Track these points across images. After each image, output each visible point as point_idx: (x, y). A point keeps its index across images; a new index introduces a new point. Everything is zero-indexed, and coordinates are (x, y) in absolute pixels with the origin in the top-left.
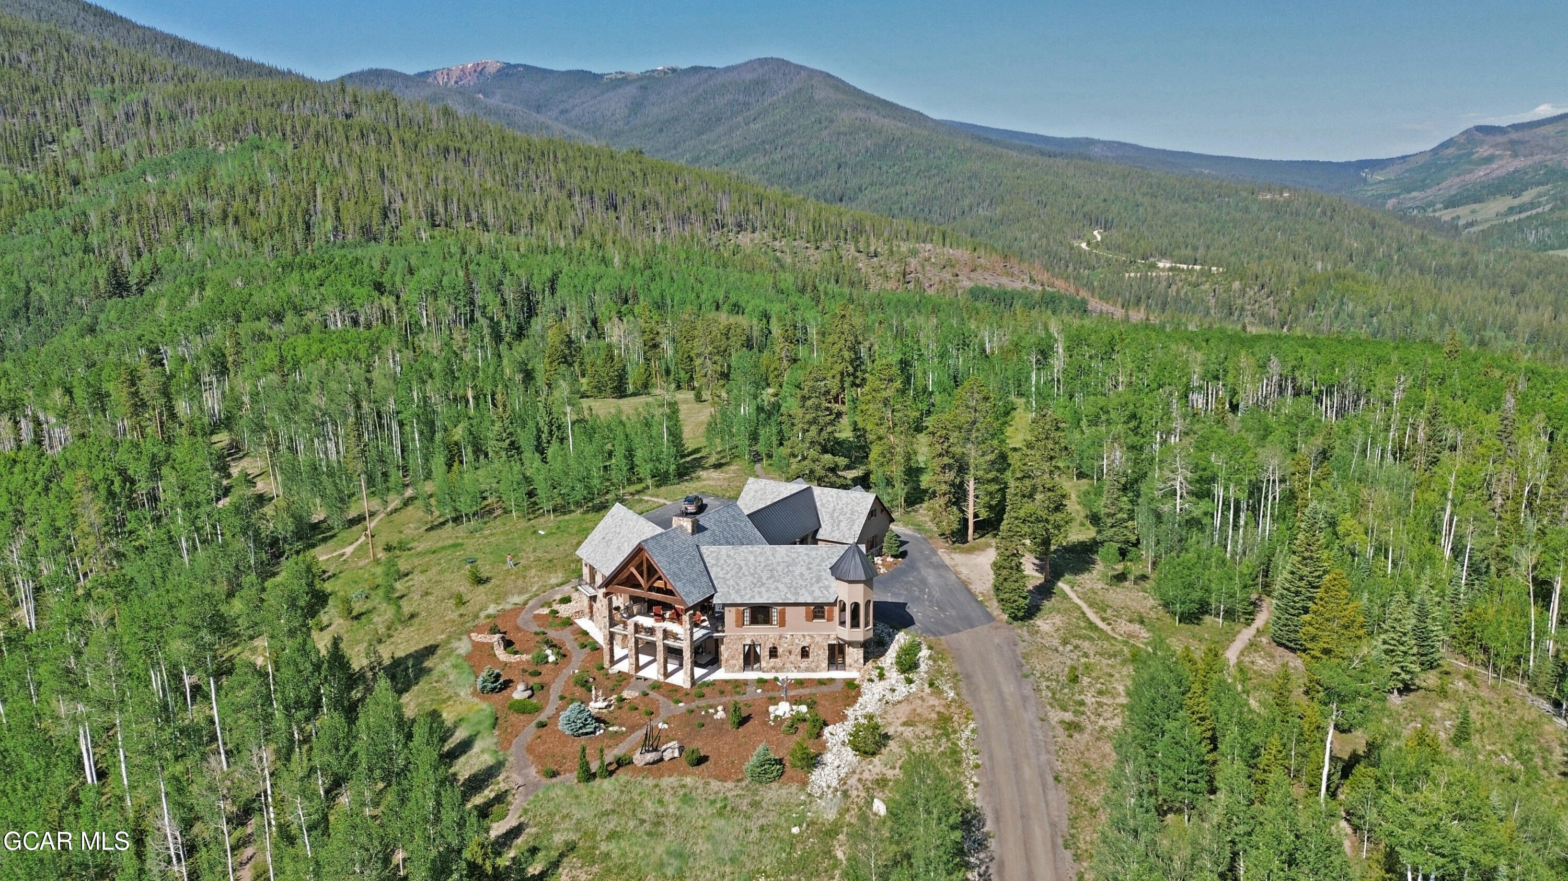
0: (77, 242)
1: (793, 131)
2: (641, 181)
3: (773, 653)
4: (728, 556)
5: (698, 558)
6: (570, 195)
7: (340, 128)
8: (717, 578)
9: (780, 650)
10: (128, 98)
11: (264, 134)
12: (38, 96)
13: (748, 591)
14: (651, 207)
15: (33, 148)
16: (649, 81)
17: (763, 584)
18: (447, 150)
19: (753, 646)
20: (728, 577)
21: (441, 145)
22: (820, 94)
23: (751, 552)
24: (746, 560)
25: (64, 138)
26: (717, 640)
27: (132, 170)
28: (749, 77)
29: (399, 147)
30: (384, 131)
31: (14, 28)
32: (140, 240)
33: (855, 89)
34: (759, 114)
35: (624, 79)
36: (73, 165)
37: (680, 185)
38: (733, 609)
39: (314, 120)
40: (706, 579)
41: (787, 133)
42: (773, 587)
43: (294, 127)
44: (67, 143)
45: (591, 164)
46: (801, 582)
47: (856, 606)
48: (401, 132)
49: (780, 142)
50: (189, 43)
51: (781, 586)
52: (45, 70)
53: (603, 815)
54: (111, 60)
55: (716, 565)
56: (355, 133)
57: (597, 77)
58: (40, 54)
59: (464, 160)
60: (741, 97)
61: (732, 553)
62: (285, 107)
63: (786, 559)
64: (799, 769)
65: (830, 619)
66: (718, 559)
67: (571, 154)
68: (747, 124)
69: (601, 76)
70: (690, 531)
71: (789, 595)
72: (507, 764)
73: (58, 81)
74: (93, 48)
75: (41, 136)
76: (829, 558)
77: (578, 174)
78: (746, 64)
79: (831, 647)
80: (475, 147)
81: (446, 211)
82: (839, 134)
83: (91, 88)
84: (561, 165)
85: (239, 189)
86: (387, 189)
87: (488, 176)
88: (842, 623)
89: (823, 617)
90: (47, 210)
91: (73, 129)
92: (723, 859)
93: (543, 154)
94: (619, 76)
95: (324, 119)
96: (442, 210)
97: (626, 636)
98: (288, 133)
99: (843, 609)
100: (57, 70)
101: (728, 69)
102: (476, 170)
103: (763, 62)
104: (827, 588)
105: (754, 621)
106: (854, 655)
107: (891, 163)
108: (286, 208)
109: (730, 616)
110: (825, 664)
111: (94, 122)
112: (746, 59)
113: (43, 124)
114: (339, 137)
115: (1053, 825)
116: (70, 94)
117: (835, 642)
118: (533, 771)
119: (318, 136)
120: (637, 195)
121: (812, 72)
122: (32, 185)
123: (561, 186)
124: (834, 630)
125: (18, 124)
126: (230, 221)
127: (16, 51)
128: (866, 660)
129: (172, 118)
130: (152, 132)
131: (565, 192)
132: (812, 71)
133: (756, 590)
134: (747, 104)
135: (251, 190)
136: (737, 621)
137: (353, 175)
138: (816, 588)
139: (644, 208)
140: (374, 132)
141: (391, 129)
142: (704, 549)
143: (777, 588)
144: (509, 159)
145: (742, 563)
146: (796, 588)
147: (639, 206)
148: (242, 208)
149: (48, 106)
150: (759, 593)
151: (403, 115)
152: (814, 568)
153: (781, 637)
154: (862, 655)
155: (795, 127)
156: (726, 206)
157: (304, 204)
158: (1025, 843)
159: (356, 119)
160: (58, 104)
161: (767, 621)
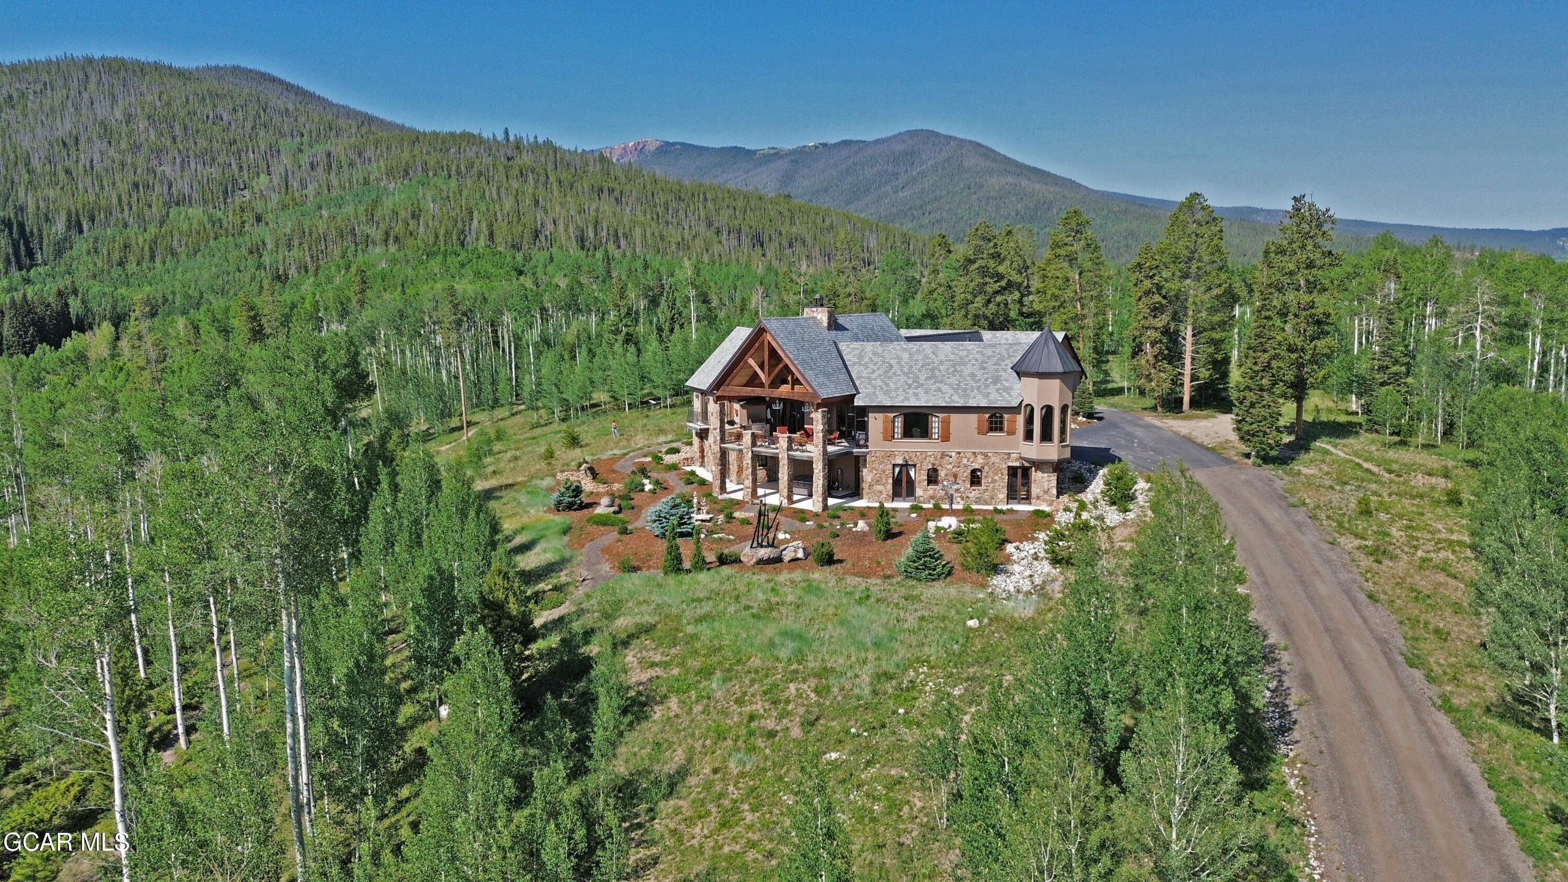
0: (251, 262)
1: (941, 197)
2: (788, 220)
3: (933, 478)
4: (875, 354)
5: (835, 353)
6: (718, 232)
7: (501, 169)
8: (859, 378)
9: (942, 474)
10: (314, 150)
11: (431, 174)
12: (234, 148)
13: (900, 392)
14: (798, 246)
15: (226, 192)
16: (800, 156)
17: (921, 385)
18: (601, 190)
19: (905, 466)
20: (874, 376)
21: (596, 185)
22: (971, 161)
23: (905, 350)
24: (899, 359)
25: (254, 184)
26: (857, 458)
27: (310, 205)
28: (899, 148)
29: (555, 186)
30: (541, 171)
31: (220, 92)
32: (308, 258)
33: (1006, 157)
34: (907, 184)
35: (776, 154)
36: (259, 206)
37: (827, 223)
38: (880, 416)
39: (477, 162)
40: (844, 377)
41: (936, 199)
42: (933, 387)
43: (458, 167)
44: (256, 189)
45: (740, 204)
46: (972, 383)
47: (1049, 410)
48: (559, 173)
49: (929, 207)
50: (378, 119)
51: (944, 388)
52: (243, 127)
53: (693, 601)
54: (302, 119)
55: (859, 363)
56: (516, 172)
57: (750, 153)
58: (240, 113)
59: (617, 199)
60: (890, 167)
61: (880, 350)
62: (453, 150)
63: (952, 357)
64: (974, 573)
65: (1012, 432)
66: (860, 357)
67: (720, 195)
68: (896, 192)
69: (755, 152)
70: (825, 324)
71: (955, 398)
72: (574, 561)
73: (254, 135)
74: (287, 110)
75: (234, 181)
76: (1010, 356)
77: (726, 214)
78: (895, 136)
79: (1012, 471)
80: (628, 187)
81: (596, 235)
82: (988, 198)
83: (282, 141)
84: (710, 205)
85: (402, 214)
86: (540, 215)
87: (638, 213)
88: (1029, 436)
89: (1001, 429)
90: (230, 238)
91: (262, 176)
92: (863, 644)
93: (693, 195)
94: (772, 152)
95: (488, 161)
96: (591, 235)
97: (741, 451)
98: (453, 172)
99: (1030, 421)
100: (253, 128)
101: (877, 142)
102: (628, 209)
103: (912, 134)
104: (1008, 390)
105: (908, 433)
106: (1044, 482)
107: (1042, 225)
108: (443, 227)
109: (875, 423)
110: (1003, 495)
111: (282, 170)
112: (896, 132)
113: (236, 172)
114: (500, 175)
115: (1382, 641)
116: (263, 147)
117: (1017, 464)
118: (606, 567)
119: (480, 174)
120: (784, 232)
121: (962, 142)
122: (220, 220)
123: (709, 225)
124: (1017, 448)
125: (215, 172)
126: (391, 241)
127: (219, 110)
128: (1060, 493)
129: (351, 165)
130: (333, 175)
131: (713, 229)
132: (962, 140)
133: (911, 391)
134: (896, 175)
135: (413, 217)
136: (885, 432)
137: (508, 204)
138: (992, 389)
139: (791, 246)
140: (532, 172)
141: (549, 170)
142: (843, 346)
143: (939, 390)
144: (660, 198)
145: (894, 362)
146: (965, 390)
147: (785, 243)
148: (403, 230)
149: (244, 158)
150: (916, 394)
151: (562, 159)
152: (990, 367)
153: (943, 455)
154: (1054, 483)
155: (944, 193)
156: (873, 243)
157: (460, 225)
158: (1341, 657)
159: (518, 161)
160: (252, 156)
161: (925, 433)
